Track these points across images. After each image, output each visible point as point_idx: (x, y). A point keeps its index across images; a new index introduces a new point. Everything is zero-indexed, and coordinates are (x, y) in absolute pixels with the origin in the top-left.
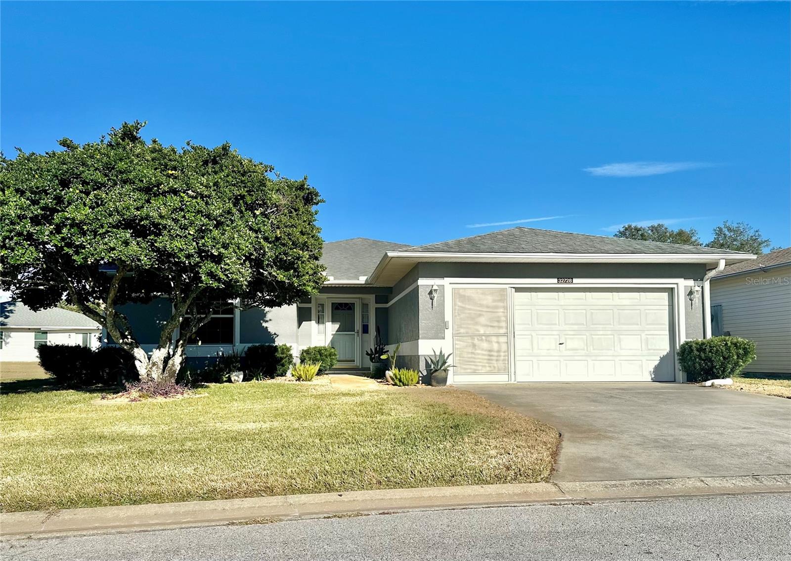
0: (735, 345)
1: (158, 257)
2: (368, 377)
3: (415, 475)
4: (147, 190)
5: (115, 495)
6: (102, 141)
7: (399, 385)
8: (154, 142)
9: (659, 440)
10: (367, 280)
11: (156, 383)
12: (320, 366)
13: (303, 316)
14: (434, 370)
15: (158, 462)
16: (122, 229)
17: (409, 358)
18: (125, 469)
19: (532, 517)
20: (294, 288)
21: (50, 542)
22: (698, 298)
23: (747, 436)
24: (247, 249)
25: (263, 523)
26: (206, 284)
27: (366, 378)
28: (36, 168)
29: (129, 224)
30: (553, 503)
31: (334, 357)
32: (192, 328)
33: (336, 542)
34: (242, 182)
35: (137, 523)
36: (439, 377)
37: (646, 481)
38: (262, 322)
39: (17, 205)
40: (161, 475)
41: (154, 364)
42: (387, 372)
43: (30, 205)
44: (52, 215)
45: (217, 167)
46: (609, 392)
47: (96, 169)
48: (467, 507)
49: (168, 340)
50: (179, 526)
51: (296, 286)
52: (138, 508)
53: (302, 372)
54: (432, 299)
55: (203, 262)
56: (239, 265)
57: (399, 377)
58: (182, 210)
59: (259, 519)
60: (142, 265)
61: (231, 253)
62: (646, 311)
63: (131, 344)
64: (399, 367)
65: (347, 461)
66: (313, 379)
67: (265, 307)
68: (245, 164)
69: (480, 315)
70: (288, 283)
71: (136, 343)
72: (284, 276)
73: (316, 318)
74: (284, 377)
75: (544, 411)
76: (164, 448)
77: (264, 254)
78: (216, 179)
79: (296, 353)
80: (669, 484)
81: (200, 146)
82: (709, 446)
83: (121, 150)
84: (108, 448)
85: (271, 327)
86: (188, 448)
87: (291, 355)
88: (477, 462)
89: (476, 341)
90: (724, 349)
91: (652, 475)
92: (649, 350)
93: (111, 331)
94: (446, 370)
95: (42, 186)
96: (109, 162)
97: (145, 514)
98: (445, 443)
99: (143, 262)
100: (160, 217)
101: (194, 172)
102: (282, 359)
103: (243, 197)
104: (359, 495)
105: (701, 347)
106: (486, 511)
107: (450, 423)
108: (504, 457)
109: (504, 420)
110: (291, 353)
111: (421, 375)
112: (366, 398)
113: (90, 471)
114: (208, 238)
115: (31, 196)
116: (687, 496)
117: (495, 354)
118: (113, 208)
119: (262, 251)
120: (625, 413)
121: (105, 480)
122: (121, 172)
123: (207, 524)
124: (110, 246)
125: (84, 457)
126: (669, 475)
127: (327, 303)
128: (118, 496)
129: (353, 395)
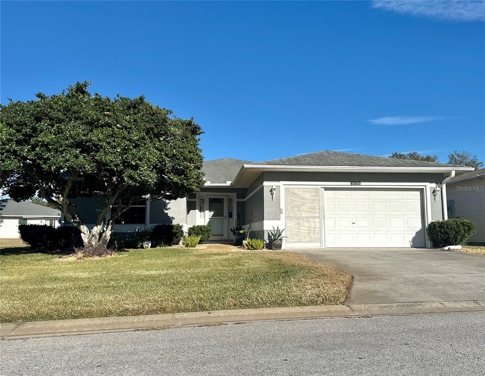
0: (463, 224)
1: (97, 166)
2: (231, 245)
3: (258, 300)
4: (91, 124)
5: (62, 313)
6: (63, 93)
7: (251, 249)
8: (97, 94)
9: (415, 280)
10: (231, 184)
11: (94, 248)
12: (201, 238)
13: (190, 207)
14: (273, 239)
15: (91, 293)
16: (74, 148)
17: (258, 232)
18: (70, 297)
19: (333, 325)
20: (185, 187)
21: (16, 341)
22: (439, 195)
23: (470, 278)
24: (154, 161)
25: (158, 330)
26: (128, 183)
27: (230, 245)
28: (20, 109)
29: (79, 145)
30: (346, 316)
31: (210, 232)
32: (118, 213)
33: (205, 340)
34: (152, 120)
35: (75, 330)
36: (277, 244)
37: (406, 304)
38: (164, 209)
39: (7, 133)
40: (92, 300)
41: (93, 236)
42: (244, 241)
43: (15, 133)
44: (29, 139)
45: (136, 110)
46: (384, 253)
47: (59, 111)
48: (291, 319)
49: (102, 220)
50: (103, 331)
51: (186, 185)
52: (77, 321)
53: (189, 242)
54: (272, 194)
55: (126, 169)
56: (149, 172)
57: (251, 244)
58: (113, 136)
59: (155, 327)
60: (87, 171)
61: (144, 164)
62: (407, 203)
63: (79, 222)
64: (251, 238)
65: (215, 292)
66: (196, 246)
67: (165, 200)
68: (154, 109)
69: (302, 205)
70: (180, 183)
71: (82, 222)
72: (178, 179)
73: (199, 208)
74: (178, 245)
75: (342, 264)
76: (96, 285)
77: (165, 165)
78: (135, 117)
79: (185, 229)
80: (421, 305)
81: (125, 97)
82: (446, 283)
83: (75, 99)
84: (59, 285)
85: (170, 213)
86: (111, 285)
87: (182, 231)
88: (298, 292)
89: (300, 221)
90: (455, 226)
91: (410, 300)
92: (409, 227)
93: (66, 214)
94: (281, 240)
95: (24, 121)
96: (67, 106)
97: (81, 325)
98: (279, 282)
99: (87, 169)
100: (99, 141)
101: (122, 113)
102: (176, 233)
103: (152, 129)
104: (221, 313)
105: (441, 225)
106: (303, 321)
107: (282, 270)
108: (316, 290)
109: (317, 268)
110: (182, 229)
111: (265, 243)
112: (230, 256)
113: (46, 298)
114: (129, 154)
115: (16, 127)
116: (432, 312)
117: (313, 229)
118: (69, 134)
119: (164, 163)
120: (393, 265)
121: (56, 304)
122: (75, 113)
123: (121, 330)
124: (66, 158)
125: (43, 290)
126: (421, 300)
127: (206, 198)
128: (64, 313)
129: (222, 255)
